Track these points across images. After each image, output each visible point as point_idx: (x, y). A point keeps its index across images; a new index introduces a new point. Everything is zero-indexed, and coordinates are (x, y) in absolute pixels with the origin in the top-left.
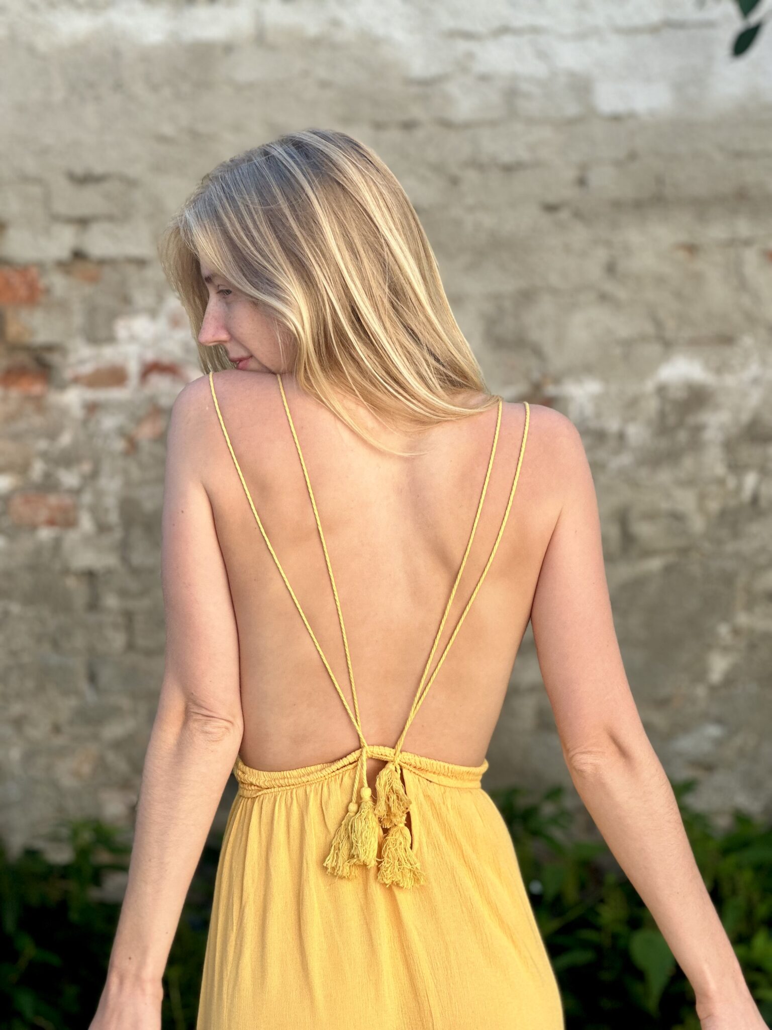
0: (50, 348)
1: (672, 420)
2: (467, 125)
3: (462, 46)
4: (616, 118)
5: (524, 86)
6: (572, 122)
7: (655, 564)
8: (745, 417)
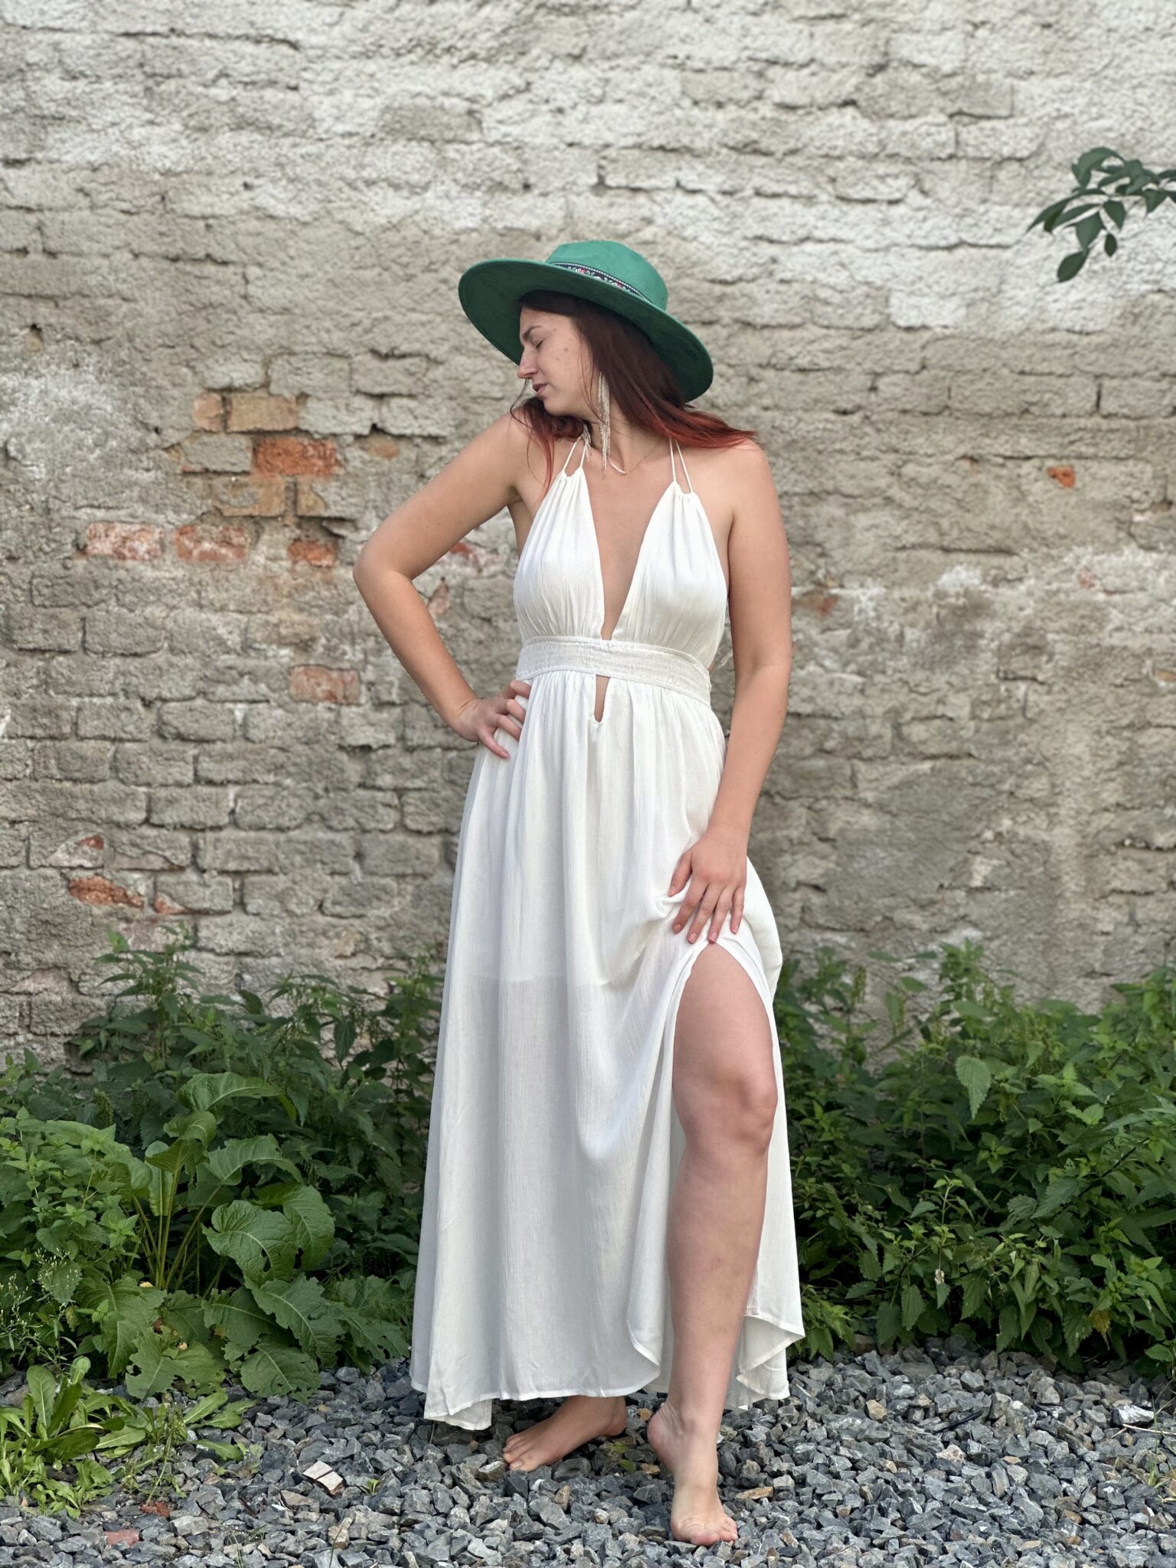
0: (341, 520)
1: (949, 627)
2: (765, 327)
3: (767, 250)
4: (909, 329)
5: (823, 294)
6: (870, 330)
7: (926, 766)
8: (1017, 628)
